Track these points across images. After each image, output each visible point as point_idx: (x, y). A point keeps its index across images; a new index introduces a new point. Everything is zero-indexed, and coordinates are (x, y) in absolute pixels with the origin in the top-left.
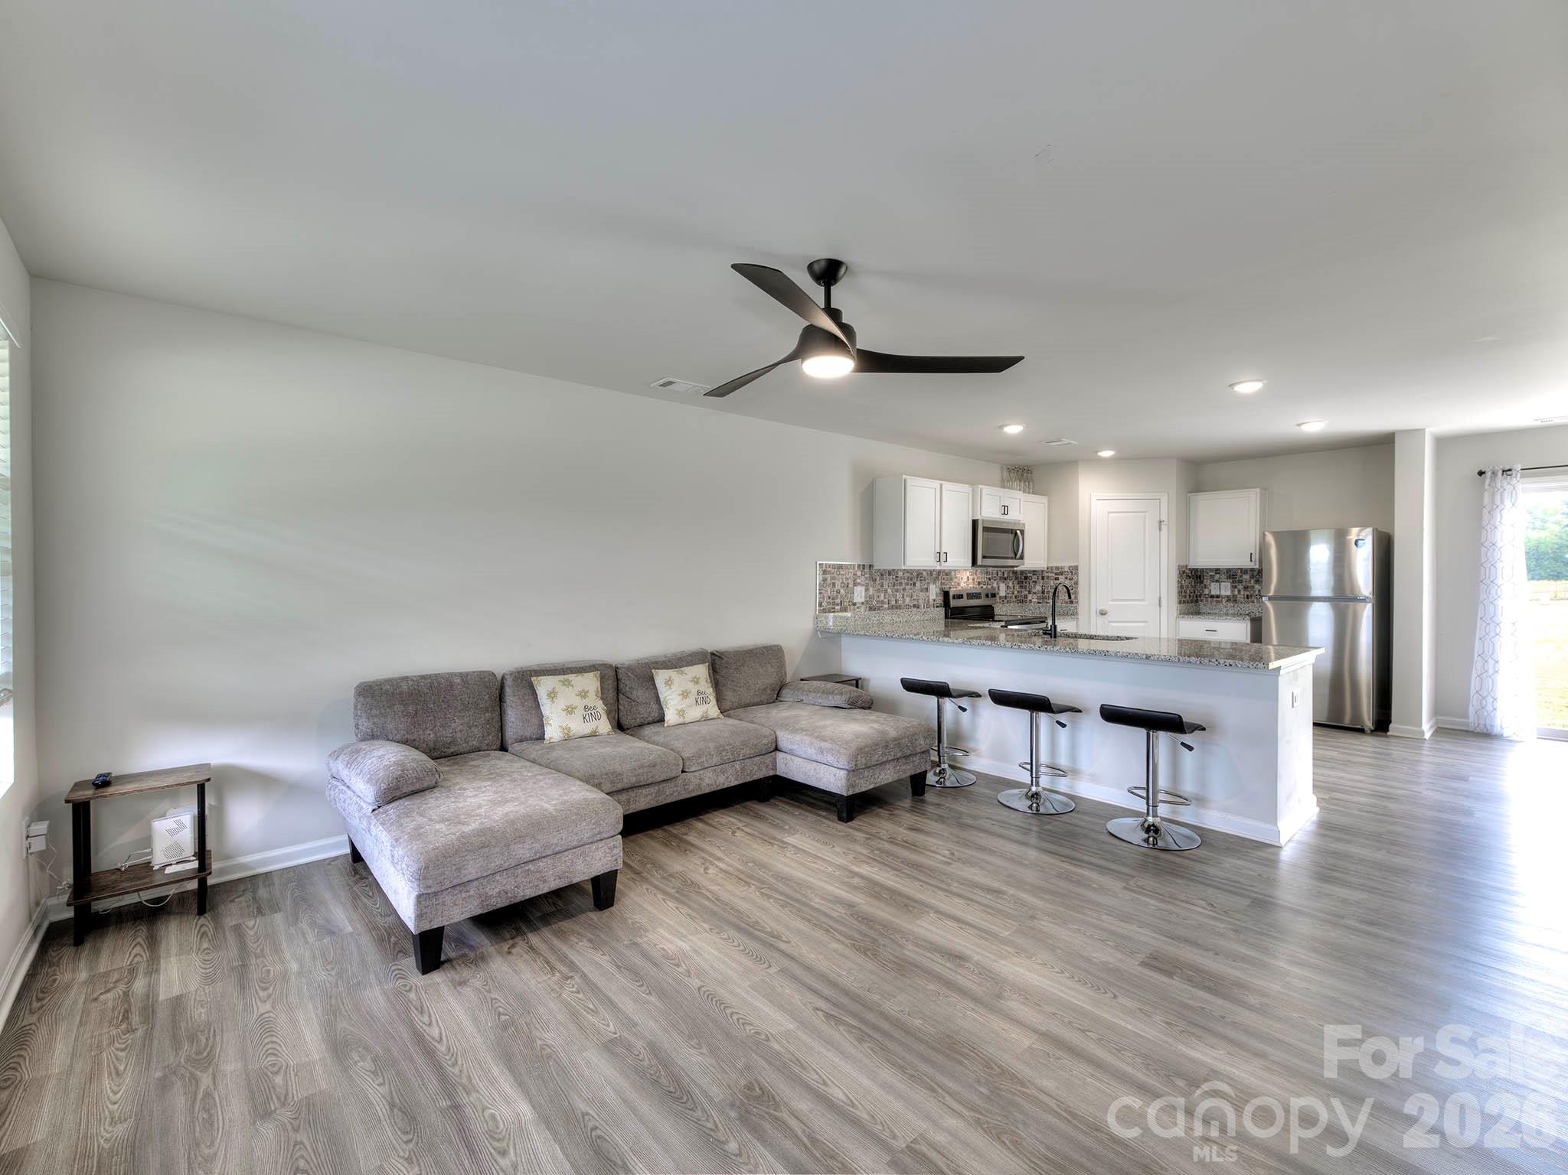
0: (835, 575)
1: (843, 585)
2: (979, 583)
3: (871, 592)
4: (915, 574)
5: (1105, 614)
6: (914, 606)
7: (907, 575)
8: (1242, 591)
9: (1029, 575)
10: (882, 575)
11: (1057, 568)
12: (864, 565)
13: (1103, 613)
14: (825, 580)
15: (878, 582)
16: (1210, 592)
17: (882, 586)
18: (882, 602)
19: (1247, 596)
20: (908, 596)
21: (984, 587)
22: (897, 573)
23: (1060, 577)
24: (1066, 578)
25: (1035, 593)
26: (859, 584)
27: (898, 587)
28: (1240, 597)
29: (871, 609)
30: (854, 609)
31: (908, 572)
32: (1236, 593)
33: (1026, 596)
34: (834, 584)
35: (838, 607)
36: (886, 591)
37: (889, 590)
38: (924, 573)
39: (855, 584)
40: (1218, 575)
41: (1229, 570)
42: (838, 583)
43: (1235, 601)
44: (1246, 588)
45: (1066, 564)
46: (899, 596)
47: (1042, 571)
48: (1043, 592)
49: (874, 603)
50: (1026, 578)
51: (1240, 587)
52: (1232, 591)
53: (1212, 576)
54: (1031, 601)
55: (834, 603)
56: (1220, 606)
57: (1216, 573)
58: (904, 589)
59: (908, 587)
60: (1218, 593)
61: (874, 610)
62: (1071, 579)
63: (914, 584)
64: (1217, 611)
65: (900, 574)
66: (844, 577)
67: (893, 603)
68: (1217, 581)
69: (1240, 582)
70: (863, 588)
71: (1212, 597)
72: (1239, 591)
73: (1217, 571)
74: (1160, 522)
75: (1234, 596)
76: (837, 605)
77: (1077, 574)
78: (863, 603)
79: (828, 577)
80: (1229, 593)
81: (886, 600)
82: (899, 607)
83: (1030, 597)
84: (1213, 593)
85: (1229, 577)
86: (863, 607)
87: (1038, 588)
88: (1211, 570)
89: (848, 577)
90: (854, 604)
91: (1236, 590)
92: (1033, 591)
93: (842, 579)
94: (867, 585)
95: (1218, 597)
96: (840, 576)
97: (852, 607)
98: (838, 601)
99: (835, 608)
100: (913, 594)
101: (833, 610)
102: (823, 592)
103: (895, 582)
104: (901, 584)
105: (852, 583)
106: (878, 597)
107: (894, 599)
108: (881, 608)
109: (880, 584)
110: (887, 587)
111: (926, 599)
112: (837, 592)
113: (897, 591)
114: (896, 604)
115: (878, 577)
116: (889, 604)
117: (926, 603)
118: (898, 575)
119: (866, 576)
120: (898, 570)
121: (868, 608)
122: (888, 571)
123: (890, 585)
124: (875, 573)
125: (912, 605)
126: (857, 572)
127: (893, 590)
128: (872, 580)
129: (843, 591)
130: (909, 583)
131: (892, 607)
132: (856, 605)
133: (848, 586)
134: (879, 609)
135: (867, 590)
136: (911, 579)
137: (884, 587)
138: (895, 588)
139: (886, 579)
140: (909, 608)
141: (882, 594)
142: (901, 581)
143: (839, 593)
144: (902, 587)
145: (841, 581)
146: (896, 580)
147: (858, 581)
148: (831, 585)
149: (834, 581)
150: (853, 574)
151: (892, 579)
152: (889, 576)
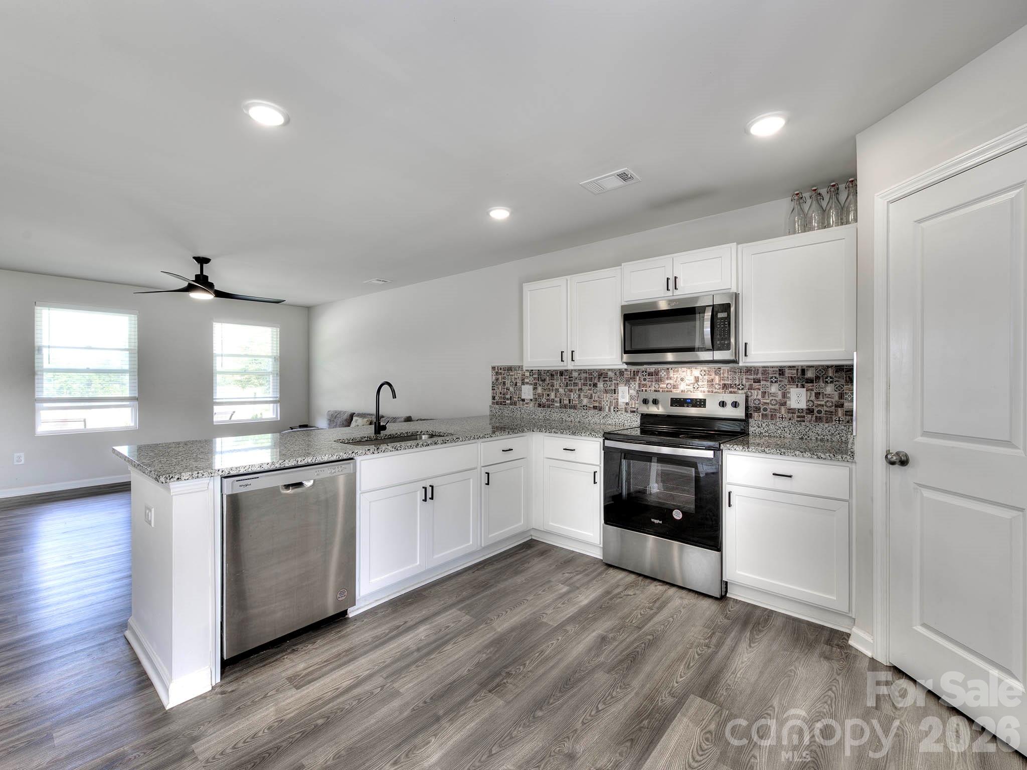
0: (505, 375)
1: (511, 383)
3: (540, 390)
4: (596, 374)
6: (595, 408)
7: (583, 375)
10: (552, 375)
14: (497, 380)
15: (547, 381)
18: (553, 401)
20: (586, 396)
22: (571, 373)
26: (527, 383)
27: (572, 388)
29: (540, 405)
30: (523, 405)
34: (504, 383)
35: (508, 402)
36: (557, 390)
37: (561, 390)
38: (610, 373)
39: (523, 384)
42: (508, 382)
46: (573, 396)
49: (544, 400)
55: (504, 398)
58: (580, 390)
59: (585, 388)
61: (544, 407)
63: (595, 385)
65: (575, 374)
66: (513, 377)
67: (566, 402)
70: (531, 387)
76: (508, 399)
78: (531, 400)
79: (499, 377)
81: (558, 399)
82: (574, 407)
86: (532, 404)
89: (516, 377)
90: (523, 400)
93: (511, 379)
94: (535, 384)
96: (509, 376)
97: (521, 402)
98: (508, 396)
99: (506, 402)
100: (593, 395)
101: (504, 403)
102: (496, 388)
103: (567, 383)
104: (576, 384)
105: (521, 382)
106: (548, 395)
107: (568, 399)
108: (551, 406)
109: (549, 384)
110: (558, 387)
111: (613, 402)
112: (507, 389)
113: (571, 391)
114: (570, 403)
115: (548, 377)
116: (560, 402)
117: (614, 406)
118: (573, 376)
119: (534, 376)
120: (572, 370)
121: (537, 405)
122: (560, 372)
123: (562, 385)
124: (545, 373)
125: (592, 406)
126: (525, 372)
127: (566, 390)
128: (540, 380)
129: (511, 389)
130: (587, 383)
131: (565, 406)
132: (524, 401)
133: (516, 385)
134: (549, 407)
135: (535, 389)
136: (591, 379)
137: (554, 386)
138: (568, 388)
139: (557, 380)
140: (586, 409)
141: (552, 394)
142: (576, 382)
143: (509, 390)
144: (577, 388)
145: (510, 381)
146: (569, 381)
147: (526, 380)
148: (502, 384)
149: (505, 380)
150: (521, 375)
151: (563, 379)
152: (559, 376)
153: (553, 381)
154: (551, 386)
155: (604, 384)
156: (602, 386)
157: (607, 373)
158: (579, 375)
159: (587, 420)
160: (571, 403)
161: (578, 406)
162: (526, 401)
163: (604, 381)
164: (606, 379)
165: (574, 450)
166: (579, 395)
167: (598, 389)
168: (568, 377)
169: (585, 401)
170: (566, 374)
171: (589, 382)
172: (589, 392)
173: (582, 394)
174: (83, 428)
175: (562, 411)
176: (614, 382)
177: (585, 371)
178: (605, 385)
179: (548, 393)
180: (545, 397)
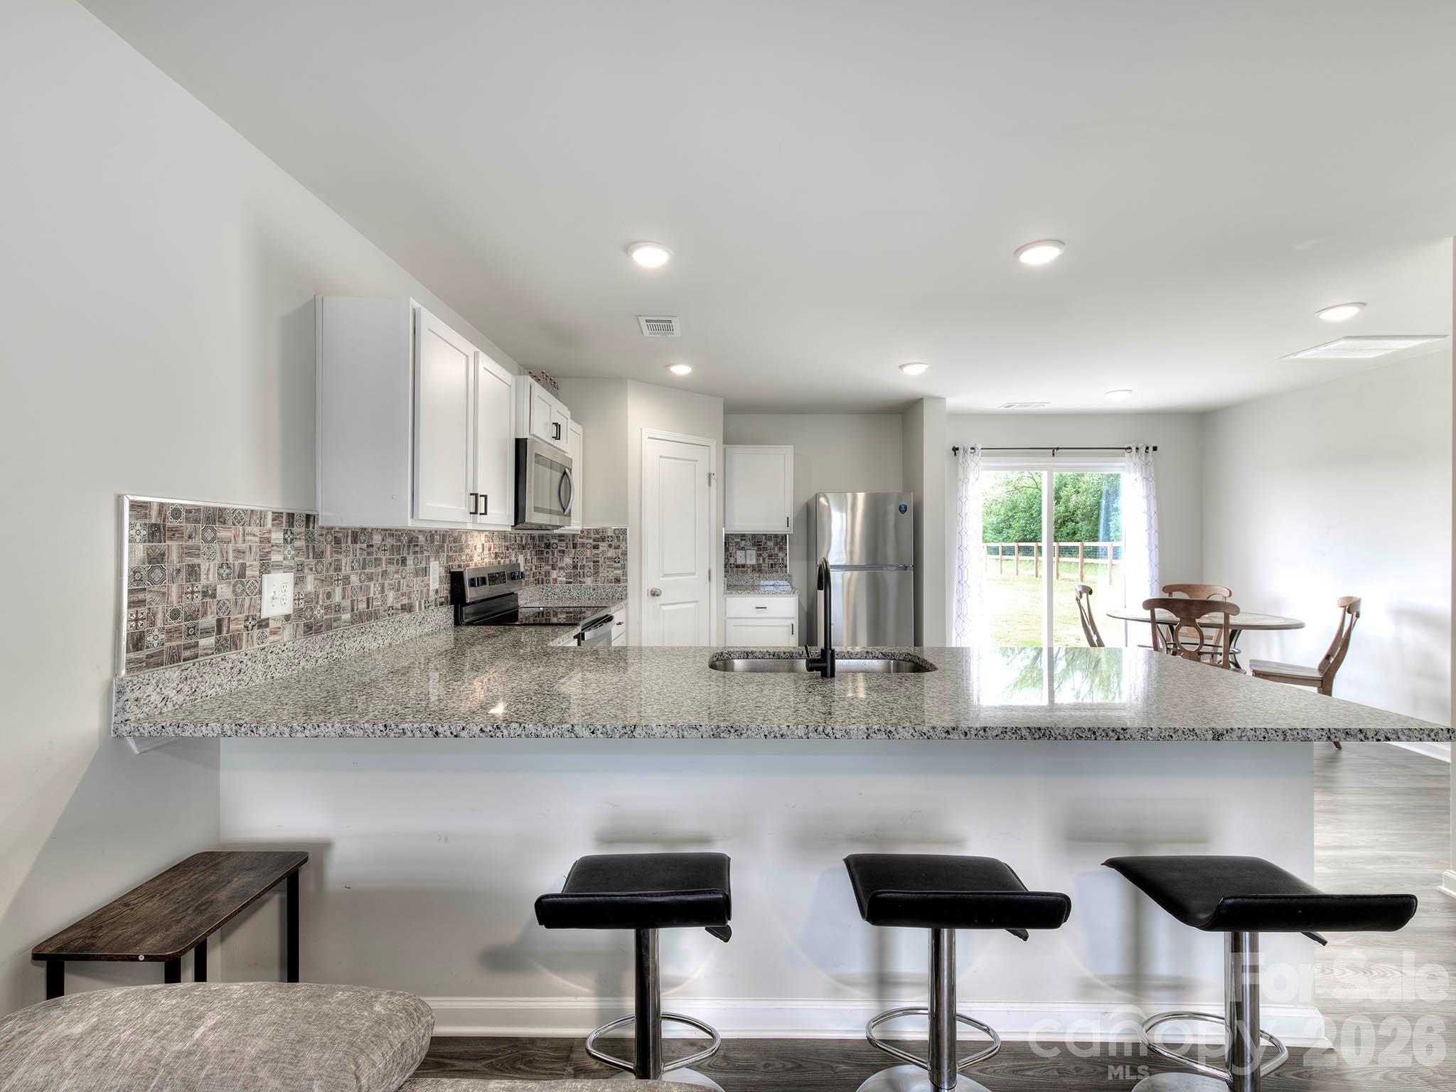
0: (197, 541)
1: (225, 571)
2: (496, 555)
3: (310, 585)
4: (405, 539)
5: (657, 595)
6: (403, 608)
7: (388, 541)
8: (767, 558)
9: (552, 541)
10: (337, 541)
11: (597, 531)
12: (291, 516)
13: (654, 594)
14: (156, 560)
15: (328, 558)
16: (736, 562)
17: (338, 569)
18: (339, 609)
19: (772, 564)
20: (390, 588)
21: (502, 561)
22: (371, 537)
23: (601, 544)
24: (610, 546)
25: (561, 568)
26: (278, 566)
27: (372, 570)
28: (765, 566)
29: (307, 630)
30: (262, 638)
31: (390, 535)
32: (761, 562)
33: (547, 574)
34: (193, 572)
35: (208, 642)
36: (345, 579)
37: (354, 579)
38: (421, 538)
39: (266, 567)
40: (743, 542)
41: (754, 536)
42: (205, 568)
43: (760, 571)
44: (770, 556)
45: (611, 526)
46: (374, 589)
47: (574, 536)
48: (575, 567)
49: (319, 612)
50: (548, 546)
51: (765, 555)
52: (757, 560)
53: (737, 543)
54: (555, 580)
55: (188, 632)
56: (746, 577)
57: (742, 540)
58: (384, 573)
59: (392, 568)
60: (743, 562)
61: (318, 632)
62: (617, 547)
63: (404, 561)
64: (743, 583)
65: (375, 539)
66: (231, 547)
67: (362, 606)
68: (743, 549)
69: (765, 549)
70: (289, 578)
71: (738, 566)
72: (764, 559)
73: (743, 536)
74: (710, 475)
75: (759, 565)
76: (206, 632)
77: (625, 540)
78: (287, 618)
79: (173, 547)
80: (754, 562)
81: (347, 603)
82: (374, 615)
83: (554, 574)
84: (739, 562)
85: (754, 545)
87: (568, 560)
88: (736, 536)
89: (242, 545)
90: (263, 624)
91: (761, 558)
92: (560, 565)
93: (224, 554)
94: (300, 568)
95: (743, 566)
96: (216, 546)
97: (257, 632)
98: (209, 621)
99: (196, 645)
100: (402, 582)
101: (187, 653)
102: (148, 597)
103: (364, 559)
104: (377, 562)
105: (257, 564)
106: (329, 596)
107: (364, 598)
108: (335, 624)
109: (331, 564)
110: (348, 571)
112: (205, 594)
113: (372, 577)
114: (368, 608)
115: (327, 547)
116: (353, 610)
117: (424, 598)
118: (372, 542)
119: (297, 544)
120: (372, 530)
121: (301, 629)
122: (353, 532)
123: (356, 565)
124: (322, 535)
125: (401, 605)
126: (270, 532)
127: (363, 577)
128: (311, 555)
129: (224, 591)
130: (394, 559)
131: (362, 617)
132: (267, 625)
133: (242, 575)
134: (329, 627)
135: (299, 581)
136: (398, 550)
137: (340, 570)
138: (365, 571)
139: (346, 553)
140: (394, 614)
141: (337, 588)
142: (378, 556)
143: (214, 596)
144: (380, 570)
145: (218, 561)
146: (369, 554)
147: (276, 557)
148: (183, 574)
149: (195, 561)
150: (257, 539)
151: (358, 550)
152: (352, 543)
153: (340, 557)
154: (335, 570)
155: (414, 559)
156: (413, 562)
157: (418, 538)
158: (383, 540)
160: (372, 605)
161: (382, 610)
162: (272, 624)
163: (414, 553)
164: (417, 549)
166: (383, 587)
168: (364, 546)
169: (392, 598)
170: (362, 538)
171: (396, 557)
172: (396, 576)
173: (387, 583)
176: (426, 553)
177: (391, 533)
178: (416, 561)
179: (329, 589)
180: (321, 602)
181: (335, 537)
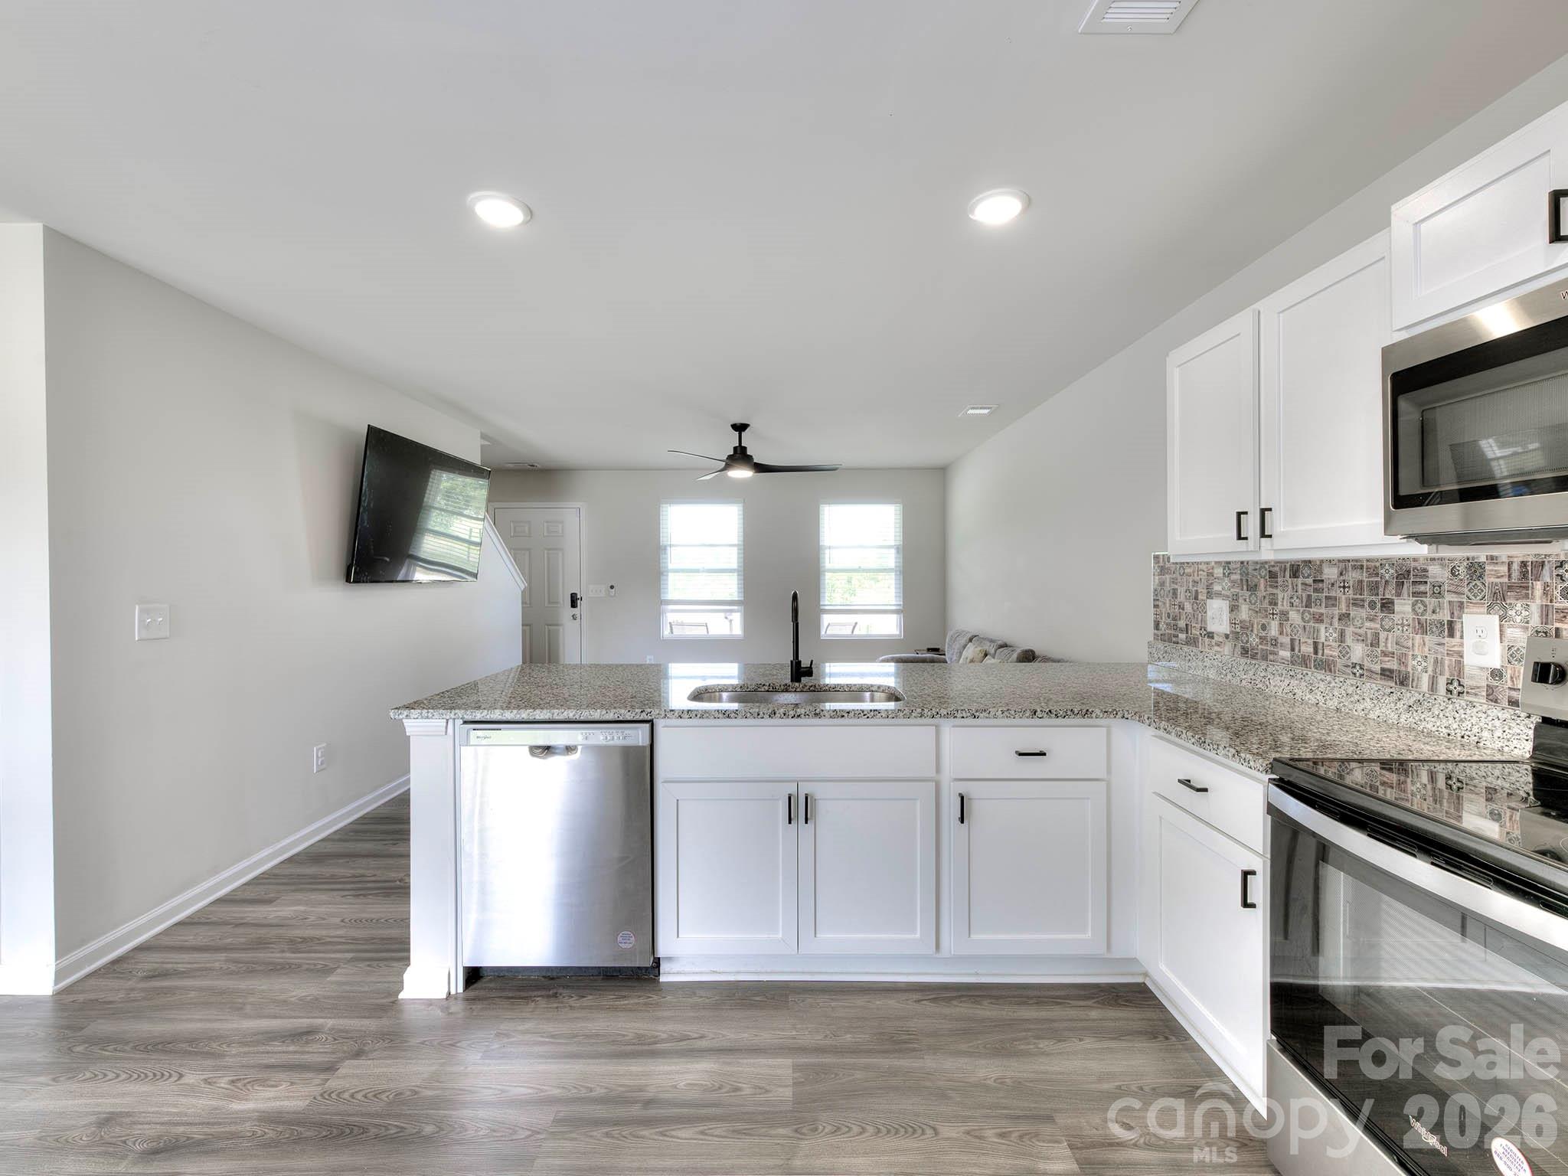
0: (1177, 575)
1: (1188, 594)
3: (1244, 613)
4: (1389, 573)
6: (1386, 674)
7: (1353, 576)
10: (1273, 575)
14: (1162, 584)
15: (1262, 591)
17: (1273, 603)
18: (1275, 642)
20: (1361, 639)
22: (1320, 570)
26: (1219, 594)
27: (1323, 610)
29: (1245, 652)
30: (1211, 646)
31: (1354, 568)
34: (1175, 592)
35: (1182, 636)
36: (1284, 615)
37: (1294, 616)
39: (1210, 595)
42: (1181, 591)
46: (1326, 634)
49: (1254, 640)
55: (1175, 627)
58: (1344, 617)
59: (1357, 613)
61: (1253, 657)
63: (1387, 606)
65: (1330, 573)
66: (1191, 579)
67: (1308, 649)
70: (1227, 604)
76: (1181, 630)
78: (1227, 636)
79: (1167, 578)
81: (1286, 640)
82: (1326, 666)
86: (1227, 649)
89: (1197, 578)
90: (1210, 635)
93: (1187, 583)
94: (1235, 598)
96: (1185, 578)
97: (1206, 640)
98: (1182, 624)
99: (1177, 636)
100: (1383, 635)
101: (1174, 639)
102: (1160, 604)
103: (1309, 596)
104: (1332, 601)
105: (1205, 591)
106: (1264, 627)
107: (1310, 641)
108: (1271, 657)
109: (1265, 597)
110: (1286, 607)
111: (1447, 663)
112: (1180, 607)
113: (1319, 619)
114: (1316, 653)
115: (1262, 580)
116: (1293, 649)
117: (1447, 675)
118: (1324, 577)
119: (1233, 577)
120: (1322, 561)
121: (1238, 650)
122: (1292, 566)
123: (1296, 602)
124: (1256, 570)
125: (1377, 668)
126: (1213, 568)
127: (1307, 616)
128: (1245, 587)
129: (1188, 607)
130: (1363, 600)
131: (1304, 661)
132: (1213, 638)
133: (1196, 598)
134: (1265, 658)
135: (1233, 609)
136: (1374, 588)
137: (1276, 604)
138: (1311, 610)
139: (1284, 588)
140: (1361, 675)
141: (1273, 622)
142: (1333, 594)
143: (1183, 609)
144: (1336, 612)
145: (1185, 588)
146: (1316, 590)
147: (1217, 588)
148: (1171, 594)
149: (1176, 587)
150: (1205, 573)
151: (1300, 585)
152: (1290, 577)
153: (1275, 591)
154: (1271, 603)
155: (1414, 605)
156: (1408, 608)
157: (1426, 570)
158: (1341, 574)
159: (1360, 707)
160: (1320, 652)
161: (1340, 663)
162: (1216, 638)
163: (1415, 594)
164: (1422, 588)
165: (1205, 790)
166: (1342, 634)
167: (1396, 617)
168: (1310, 581)
169: (1358, 652)
170: (1306, 571)
171: (1368, 597)
172: (1368, 624)
173: (1349, 631)
174: (706, 633)
175: (1292, 673)
176: (1449, 597)
177: (1358, 565)
178: (1420, 608)
179: (1264, 621)
180: (1255, 631)
181: (1270, 571)
